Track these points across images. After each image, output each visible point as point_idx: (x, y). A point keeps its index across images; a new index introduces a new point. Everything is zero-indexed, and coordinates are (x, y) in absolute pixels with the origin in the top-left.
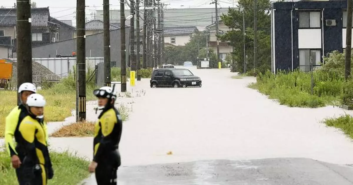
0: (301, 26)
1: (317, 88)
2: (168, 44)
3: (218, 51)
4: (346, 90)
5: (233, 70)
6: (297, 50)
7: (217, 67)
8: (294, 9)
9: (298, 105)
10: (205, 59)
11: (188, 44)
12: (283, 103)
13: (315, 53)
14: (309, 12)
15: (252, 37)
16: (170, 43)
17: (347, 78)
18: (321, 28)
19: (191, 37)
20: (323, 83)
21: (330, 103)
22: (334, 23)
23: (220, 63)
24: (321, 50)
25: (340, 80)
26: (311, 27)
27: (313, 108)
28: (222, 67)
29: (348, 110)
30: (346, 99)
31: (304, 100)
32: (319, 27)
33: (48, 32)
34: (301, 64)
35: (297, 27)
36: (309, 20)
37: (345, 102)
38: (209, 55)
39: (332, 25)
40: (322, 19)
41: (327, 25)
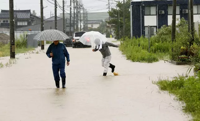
0: (146, 14)
1: (153, 48)
2: (90, 27)
3: (110, 29)
4: (174, 49)
5: (115, 39)
6: (144, 27)
7: (110, 37)
8: (142, 5)
9: (139, 60)
10: (104, 34)
11: (98, 27)
12: (129, 58)
13: (153, 28)
14: (150, 6)
15: (123, 22)
16: (91, 27)
17: (173, 41)
18: (156, 15)
19: (100, 24)
20: (157, 44)
21: (162, 58)
22: (163, 12)
23: (111, 35)
24: (156, 27)
25: (168, 42)
26: (151, 14)
27: (149, 63)
28: (112, 37)
29: (176, 65)
30: (175, 56)
31: (143, 57)
32: (155, 14)
33: (30, 21)
34: (146, 34)
35: (144, 15)
36: (150, 11)
37: (173, 59)
38: (106, 32)
39: (162, 13)
40: (157, 10)
41: (159, 13)
